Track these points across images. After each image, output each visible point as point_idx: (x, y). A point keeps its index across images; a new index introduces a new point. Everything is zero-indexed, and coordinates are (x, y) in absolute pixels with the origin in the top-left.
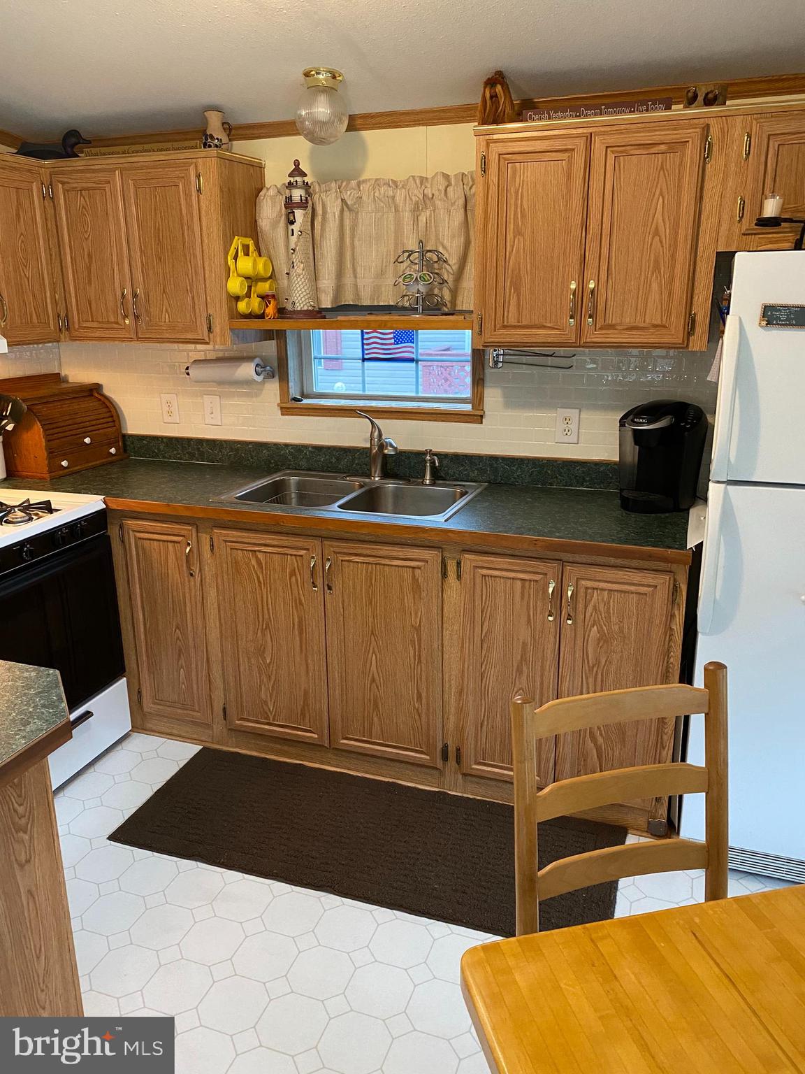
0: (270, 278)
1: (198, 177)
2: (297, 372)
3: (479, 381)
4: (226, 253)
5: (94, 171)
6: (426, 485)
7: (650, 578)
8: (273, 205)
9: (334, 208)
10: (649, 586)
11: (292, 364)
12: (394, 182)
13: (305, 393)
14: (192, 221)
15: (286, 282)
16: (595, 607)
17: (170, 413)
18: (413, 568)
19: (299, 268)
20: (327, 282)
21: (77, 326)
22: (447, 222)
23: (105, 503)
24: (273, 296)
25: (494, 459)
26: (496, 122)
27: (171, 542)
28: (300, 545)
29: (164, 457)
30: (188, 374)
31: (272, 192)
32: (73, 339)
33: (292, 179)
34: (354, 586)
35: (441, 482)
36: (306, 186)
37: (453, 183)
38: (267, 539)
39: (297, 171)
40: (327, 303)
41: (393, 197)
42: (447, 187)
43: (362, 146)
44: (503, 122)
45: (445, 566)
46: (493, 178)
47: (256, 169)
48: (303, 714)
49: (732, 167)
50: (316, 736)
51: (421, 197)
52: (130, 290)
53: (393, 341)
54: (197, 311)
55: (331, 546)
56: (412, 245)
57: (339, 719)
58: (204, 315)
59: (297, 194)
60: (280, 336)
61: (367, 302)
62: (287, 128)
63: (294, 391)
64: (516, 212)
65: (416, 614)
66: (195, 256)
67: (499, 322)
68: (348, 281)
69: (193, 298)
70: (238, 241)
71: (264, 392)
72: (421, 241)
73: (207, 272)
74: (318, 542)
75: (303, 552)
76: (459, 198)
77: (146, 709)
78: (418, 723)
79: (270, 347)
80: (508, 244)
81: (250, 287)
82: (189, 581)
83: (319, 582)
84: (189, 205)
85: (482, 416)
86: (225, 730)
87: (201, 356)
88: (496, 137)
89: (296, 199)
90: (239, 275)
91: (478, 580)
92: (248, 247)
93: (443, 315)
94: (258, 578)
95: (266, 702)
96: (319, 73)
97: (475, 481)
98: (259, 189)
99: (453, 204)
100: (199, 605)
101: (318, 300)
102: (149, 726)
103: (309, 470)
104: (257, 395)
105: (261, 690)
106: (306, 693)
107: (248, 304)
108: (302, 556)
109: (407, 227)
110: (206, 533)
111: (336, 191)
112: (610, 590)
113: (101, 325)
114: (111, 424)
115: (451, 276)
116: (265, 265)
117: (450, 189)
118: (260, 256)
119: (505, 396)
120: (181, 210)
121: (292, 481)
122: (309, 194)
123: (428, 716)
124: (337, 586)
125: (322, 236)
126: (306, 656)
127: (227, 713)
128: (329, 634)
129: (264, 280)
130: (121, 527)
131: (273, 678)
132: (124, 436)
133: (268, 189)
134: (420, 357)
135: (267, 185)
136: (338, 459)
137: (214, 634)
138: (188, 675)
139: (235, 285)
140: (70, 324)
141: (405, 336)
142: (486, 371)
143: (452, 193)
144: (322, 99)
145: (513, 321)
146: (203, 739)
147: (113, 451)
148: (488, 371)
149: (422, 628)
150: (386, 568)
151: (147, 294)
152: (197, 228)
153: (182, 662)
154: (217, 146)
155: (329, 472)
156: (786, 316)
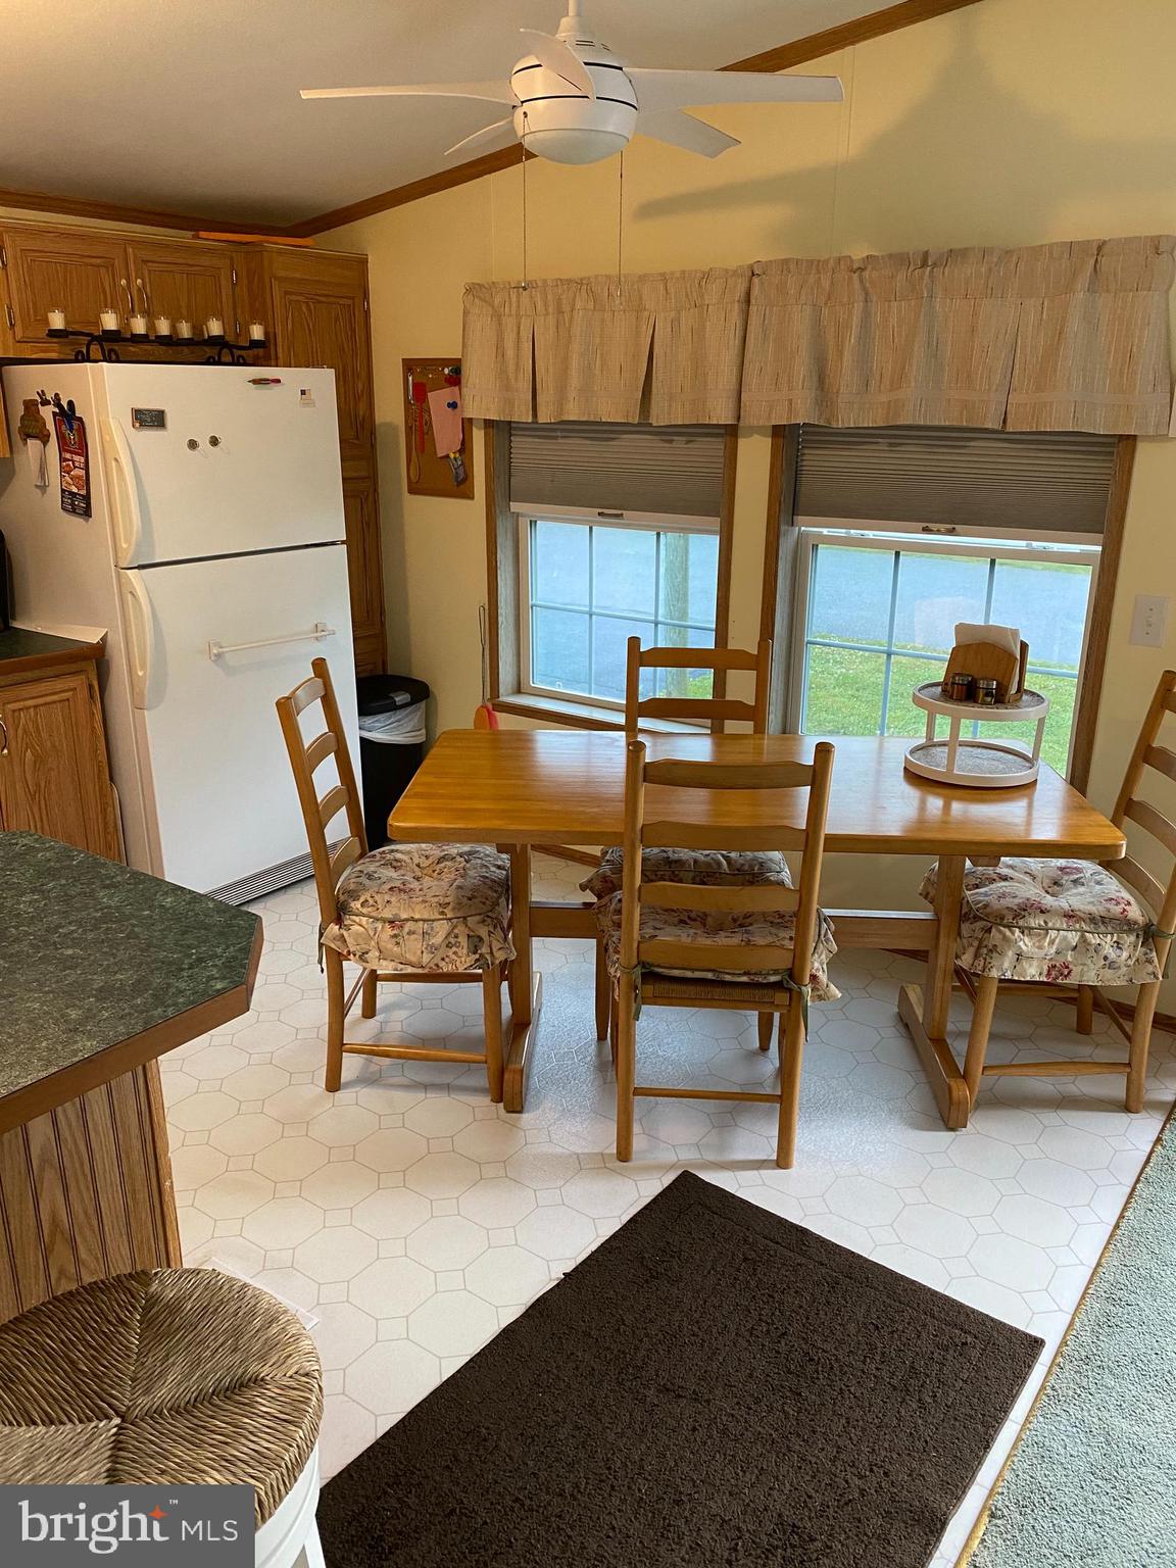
7: (69, 683)
10: (70, 690)
16: (24, 728)
112: (36, 706)
156: (150, 419)
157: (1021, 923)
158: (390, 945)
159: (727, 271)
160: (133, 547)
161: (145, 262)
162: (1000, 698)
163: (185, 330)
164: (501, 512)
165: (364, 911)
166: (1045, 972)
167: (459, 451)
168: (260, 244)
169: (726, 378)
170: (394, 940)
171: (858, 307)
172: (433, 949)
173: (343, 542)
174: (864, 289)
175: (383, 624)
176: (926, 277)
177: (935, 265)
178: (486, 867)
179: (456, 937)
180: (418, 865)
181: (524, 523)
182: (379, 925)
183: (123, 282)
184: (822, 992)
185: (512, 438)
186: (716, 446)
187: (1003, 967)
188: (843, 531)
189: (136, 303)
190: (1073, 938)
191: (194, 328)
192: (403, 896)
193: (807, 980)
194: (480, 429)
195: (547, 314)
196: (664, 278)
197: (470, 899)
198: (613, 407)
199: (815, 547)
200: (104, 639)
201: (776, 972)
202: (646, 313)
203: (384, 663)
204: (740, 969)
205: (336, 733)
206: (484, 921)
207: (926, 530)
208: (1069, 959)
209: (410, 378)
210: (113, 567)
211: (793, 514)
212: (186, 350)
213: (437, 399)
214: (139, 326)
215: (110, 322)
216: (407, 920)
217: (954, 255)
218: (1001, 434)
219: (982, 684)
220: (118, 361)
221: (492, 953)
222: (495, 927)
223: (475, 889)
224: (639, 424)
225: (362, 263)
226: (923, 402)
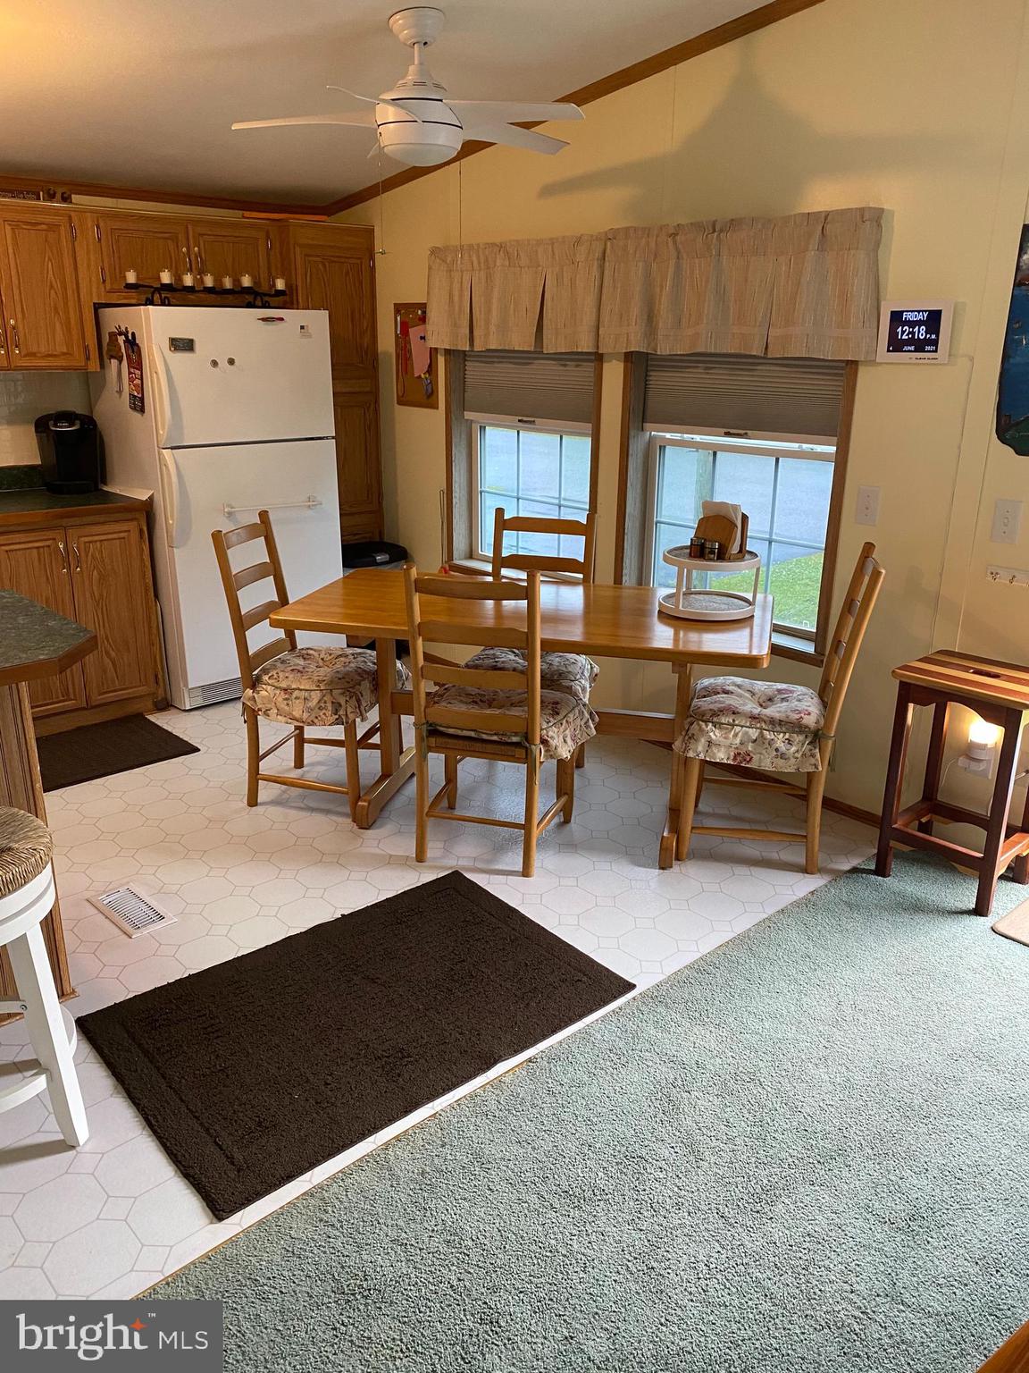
7: (125, 526)
10: (125, 531)
16: (92, 555)
49: (91, 247)
112: (101, 541)
156: (183, 345)
157: (715, 719)
158: (283, 705)
159: (592, 236)
160: (165, 434)
161: (202, 235)
162: (722, 555)
163: (228, 283)
164: (456, 419)
165: (270, 682)
166: (732, 758)
167: (427, 371)
168: (286, 220)
169: (588, 318)
170: (285, 702)
171: (672, 263)
172: (310, 710)
173: (333, 438)
174: (677, 249)
175: (380, 503)
176: (714, 241)
177: (721, 231)
178: (365, 662)
179: (325, 702)
180: (322, 659)
181: (476, 427)
182: (278, 692)
183: (184, 249)
184: (552, 753)
185: (466, 363)
186: (588, 369)
187: (698, 750)
188: (679, 435)
189: (193, 263)
190: (754, 733)
191: (215, 281)
192: (299, 674)
193: (538, 741)
194: (441, 355)
195: (480, 270)
196: (552, 242)
197: (340, 679)
198: (521, 339)
199: (662, 448)
200: (151, 498)
201: (516, 734)
202: (540, 268)
203: (381, 533)
204: (491, 730)
205: (274, 564)
206: (344, 693)
207: (728, 434)
208: (750, 749)
209: (399, 318)
210: (156, 448)
211: (643, 422)
212: (231, 297)
213: (414, 333)
214: (188, 280)
215: (166, 278)
216: (296, 689)
217: (734, 224)
218: (764, 359)
219: (708, 545)
220: (169, 305)
221: (346, 715)
222: (351, 698)
223: (347, 673)
224: (535, 352)
225: (370, 232)
226: (713, 336)
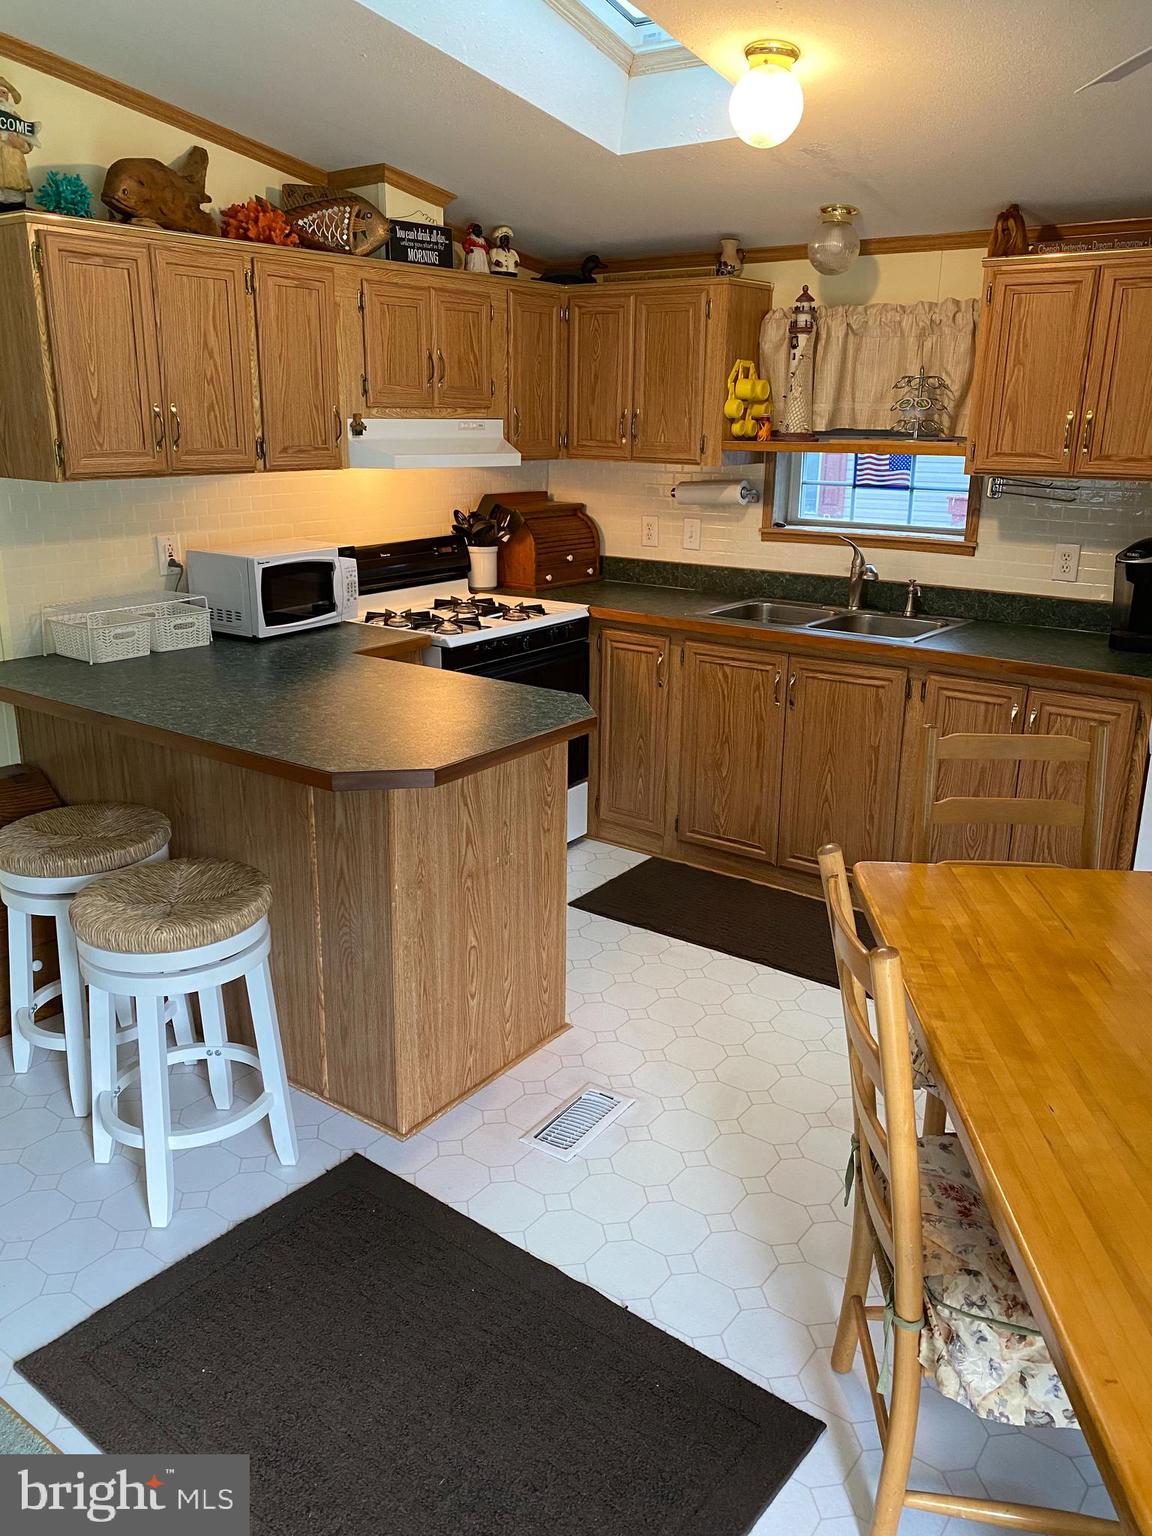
0: (767, 400)
1: (708, 303)
2: (782, 497)
3: (974, 511)
4: (727, 377)
5: (610, 296)
6: (906, 617)
7: (1114, 706)
8: (778, 327)
9: (838, 332)
10: (1113, 714)
11: (779, 490)
12: (902, 307)
13: (789, 519)
14: (698, 344)
15: (782, 404)
17: (649, 537)
18: (878, 687)
19: (796, 393)
20: (824, 406)
21: (575, 444)
22: (952, 348)
23: (588, 611)
24: (768, 419)
25: (983, 594)
26: (1006, 254)
27: (644, 652)
28: (767, 660)
29: (638, 581)
30: (673, 496)
31: (777, 315)
32: (570, 456)
33: (799, 304)
34: (816, 703)
35: (923, 616)
36: (813, 310)
37: (963, 309)
38: (736, 653)
39: (806, 296)
40: (821, 427)
41: (900, 323)
42: (957, 312)
43: (875, 269)
44: (1013, 254)
45: (910, 686)
46: (998, 307)
47: (765, 292)
48: (753, 830)
50: (764, 853)
51: (928, 323)
52: (630, 409)
53: (888, 467)
54: (693, 432)
55: (799, 663)
56: (914, 371)
57: (788, 839)
58: (699, 436)
59: (803, 319)
60: (768, 458)
61: (862, 427)
62: (798, 252)
63: (777, 517)
64: (1018, 341)
65: (876, 734)
66: (697, 379)
67: (993, 449)
68: (846, 405)
69: (690, 419)
70: (739, 364)
71: (747, 516)
72: (923, 368)
73: (706, 395)
74: (785, 658)
75: (768, 668)
76: (967, 324)
77: (602, 816)
78: (868, 846)
79: (760, 469)
80: (1007, 375)
81: (746, 410)
82: (657, 693)
83: (782, 697)
84: (697, 329)
85: (974, 548)
86: (675, 842)
87: (687, 478)
88: (1004, 268)
89: (801, 323)
90: (736, 398)
91: (942, 701)
92: (748, 369)
93: (939, 441)
94: (723, 692)
95: (718, 817)
96: (835, 210)
97: (962, 617)
98: (766, 311)
99: (960, 331)
100: (664, 716)
101: (812, 422)
102: (603, 834)
103: (784, 598)
104: (738, 520)
105: (714, 803)
106: (758, 808)
107: (743, 426)
108: (767, 671)
109: (911, 354)
110: (678, 645)
111: (842, 316)
112: (1074, 717)
113: (600, 444)
114: (592, 545)
115: (952, 402)
116: (763, 387)
117: (959, 315)
118: (759, 378)
119: (1002, 527)
120: (688, 334)
121: (765, 608)
122: (814, 318)
123: (878, 838)
124: (799, 702)
125: (823, 359)
126: (762, 771)
127: (680, 823)
128: (786, 750)
129: (761, 402)
130: (600, 637)
131: (727, 792)
132: (602, 558)
133: (774, 312)
134: (915, 484)
135: (774, 306)
136: (815, 589)
137: (674, 746)
138: (646, 787)
139: (732, 407)
140: (570, 442)
141: (902, 462)
142: (983, 501)
143: (960, 320)
144: (836, 232)
145: (1006, 449)
146: (654, 850)
147: (590, 571)
148: (984, 502)
149: (881, 749)
150: (850, 686)
151: (646, 414)
152: (702, 353)
153: (642, 770)
154: (729, 273)
155: (806, 601)
